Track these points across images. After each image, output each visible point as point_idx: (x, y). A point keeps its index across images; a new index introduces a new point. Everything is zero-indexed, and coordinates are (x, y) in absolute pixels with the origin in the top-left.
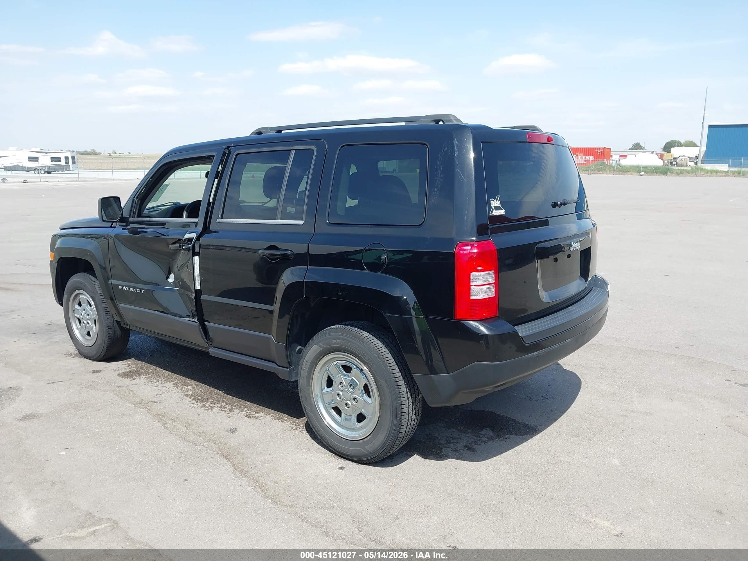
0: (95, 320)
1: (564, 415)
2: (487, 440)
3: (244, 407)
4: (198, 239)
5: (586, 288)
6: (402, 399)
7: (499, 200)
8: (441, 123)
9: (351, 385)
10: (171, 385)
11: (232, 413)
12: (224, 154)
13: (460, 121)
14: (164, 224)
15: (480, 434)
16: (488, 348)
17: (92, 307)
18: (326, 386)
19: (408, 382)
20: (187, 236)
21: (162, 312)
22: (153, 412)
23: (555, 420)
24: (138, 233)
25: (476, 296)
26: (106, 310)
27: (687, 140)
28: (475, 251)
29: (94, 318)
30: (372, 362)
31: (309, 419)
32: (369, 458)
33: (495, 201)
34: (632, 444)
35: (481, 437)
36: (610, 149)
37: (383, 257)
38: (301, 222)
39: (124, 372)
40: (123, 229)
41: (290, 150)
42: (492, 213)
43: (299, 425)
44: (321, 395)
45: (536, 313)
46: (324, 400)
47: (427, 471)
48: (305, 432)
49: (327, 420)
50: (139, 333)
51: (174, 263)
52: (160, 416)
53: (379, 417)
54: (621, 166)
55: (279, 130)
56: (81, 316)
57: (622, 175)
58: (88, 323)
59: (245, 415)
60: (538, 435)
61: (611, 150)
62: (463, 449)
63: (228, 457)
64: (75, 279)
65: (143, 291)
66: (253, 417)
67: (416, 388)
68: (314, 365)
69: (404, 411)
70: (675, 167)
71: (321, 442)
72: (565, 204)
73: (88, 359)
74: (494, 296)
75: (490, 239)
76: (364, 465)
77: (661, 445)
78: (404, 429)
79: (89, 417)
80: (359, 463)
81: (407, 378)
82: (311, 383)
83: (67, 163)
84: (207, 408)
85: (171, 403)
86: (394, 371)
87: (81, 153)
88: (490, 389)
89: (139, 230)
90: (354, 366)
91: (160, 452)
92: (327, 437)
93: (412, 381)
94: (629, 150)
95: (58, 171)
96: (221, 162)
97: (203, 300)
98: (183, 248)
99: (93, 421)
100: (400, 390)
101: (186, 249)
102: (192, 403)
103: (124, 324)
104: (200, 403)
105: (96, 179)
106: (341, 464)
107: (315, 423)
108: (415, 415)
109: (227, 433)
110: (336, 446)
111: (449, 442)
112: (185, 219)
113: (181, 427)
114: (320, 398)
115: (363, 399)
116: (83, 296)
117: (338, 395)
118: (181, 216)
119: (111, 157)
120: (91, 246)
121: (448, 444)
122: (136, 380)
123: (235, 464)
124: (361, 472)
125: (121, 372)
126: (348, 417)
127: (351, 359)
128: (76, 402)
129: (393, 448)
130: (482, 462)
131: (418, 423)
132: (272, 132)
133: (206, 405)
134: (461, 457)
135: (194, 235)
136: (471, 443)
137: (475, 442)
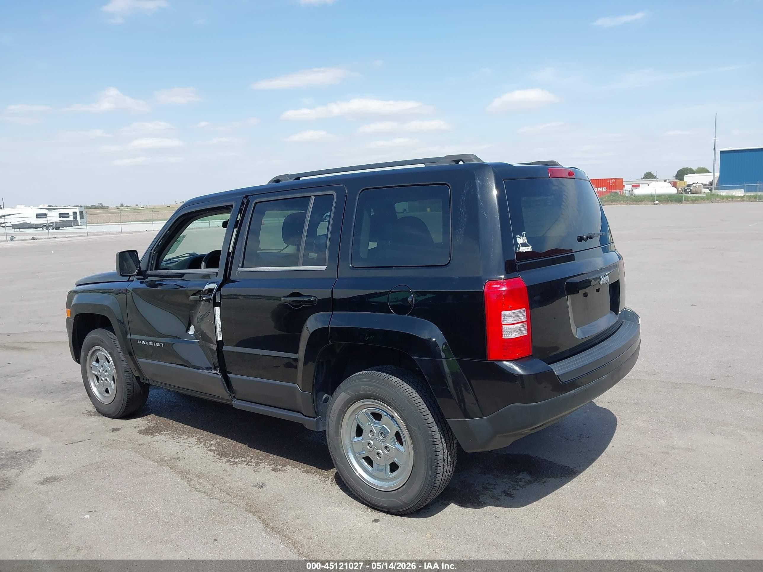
0: (113, 377)
1: (602, 454)
2: (525, 485)
3: (270, 461)
4: (219, 289)
5: (617, 322)
6: (437, 446)
7: (525, 237)
8: (461, 163)
9: (382, 433)
10: (193, 440)
11: (258, 467)
12: (243, 203)
13: (480, 160)
14: (182, 275)
15: (518, 479)
16: (523, 387)
17: (111, 363)
18: (355, 435)
19: (441, 428)
20: (208, 287)
21: (182, 365)
22: (176, 470)
23: (594, 460)
24: (156, 286)
25: (508, 336)
26: (125, 366)
27: (699, 167)
28: (504, 289)
29: (113, 374)
30: (403, 408)
31: (339, 471)
32: (405, 509)
33: (521, 238)
34: (677, 483)
35: (518, 482)
36: (622, 179)
37: (409, 299)
38: (324, 267)
39: (144, 428)
40: (141, 283)
41: (310, 197)
42: (519, 250)
43: (328, 478)
44: (351, 445)
45: (570, 350)
46: (354, 450)
47: (466, 520)
48: (334, 485)
49: (358, 471)
50: (158, 388)
51: (194, 315)
52: (184, 473)
53: (413, 466)
54: (634, 196)
55: (297, 178)
56: (99, 373)
57: (636, 205)
58: (106, 380)
59: (272, 469)
60: (577, 477)
61: (624, 180)
62: (501, 496)
63: (257, 514)
64: (93, 335)
65: (163, 344)
66: (280, 470)
67: (450, 434)
68: (342, 414)
69: (439, 458)
70: (690, 195)
71: (352, 494)
72: (591, 238)
73: (106, 417)
74: (527, 334)
75: (519, 277)
76: (400, 517)
77: (707, 482)
78: (439, 477)
79: (112, 478)
80: (394, 515)
81: (441, 423)
82: (340, 433)
83: (75, 218)
84: (232, 463)
85: (195, 460)
86: (427, 417)
87: (88, 208)
88: (527, 431)
89: (157, 283)
90: (384, 413)
91: (186, 511)
92: (358, 488)
93: (446, 427)
94: (641, 179)
95: (66, 227)
96: (240, 211)
97: (225, 351)
98: (203, 299)
99: (115, 481)
100: (434, 436)
101: (207, 299)
102: (217, 459)
103: (143, 379)
104: (225, 458)
105: (105, 233)
106: (375, 516)
107: (346, 475)
108: (451, 462)
109: (255, 488)
110: (368, 497)
111: (486, 489)
112: (203, 270)
113: (207, 484)
114: (349, 449)
115: (395, 447)
116: (100, 352)
117: (369, 444)
118: (200, 267)
119: (118, 210)
120: (108, 301)
121: (485, 491)
122: (157, 436)
123: (265, 521)
124: (396, 524)
125: (141, 429)
126: (380, 468)
127: (380, 406)
128: (97, 463)
129: (429, 498)
130: (522, 508)
131: (453, 470)
132: (289, 180)
133: (231, 460)
134: (499, 503)
135: (214, 286)
136: (509, 489)
137: (512, 487)
